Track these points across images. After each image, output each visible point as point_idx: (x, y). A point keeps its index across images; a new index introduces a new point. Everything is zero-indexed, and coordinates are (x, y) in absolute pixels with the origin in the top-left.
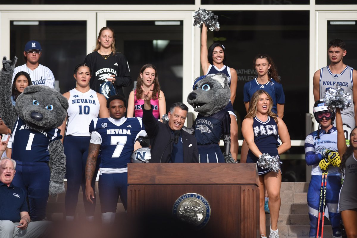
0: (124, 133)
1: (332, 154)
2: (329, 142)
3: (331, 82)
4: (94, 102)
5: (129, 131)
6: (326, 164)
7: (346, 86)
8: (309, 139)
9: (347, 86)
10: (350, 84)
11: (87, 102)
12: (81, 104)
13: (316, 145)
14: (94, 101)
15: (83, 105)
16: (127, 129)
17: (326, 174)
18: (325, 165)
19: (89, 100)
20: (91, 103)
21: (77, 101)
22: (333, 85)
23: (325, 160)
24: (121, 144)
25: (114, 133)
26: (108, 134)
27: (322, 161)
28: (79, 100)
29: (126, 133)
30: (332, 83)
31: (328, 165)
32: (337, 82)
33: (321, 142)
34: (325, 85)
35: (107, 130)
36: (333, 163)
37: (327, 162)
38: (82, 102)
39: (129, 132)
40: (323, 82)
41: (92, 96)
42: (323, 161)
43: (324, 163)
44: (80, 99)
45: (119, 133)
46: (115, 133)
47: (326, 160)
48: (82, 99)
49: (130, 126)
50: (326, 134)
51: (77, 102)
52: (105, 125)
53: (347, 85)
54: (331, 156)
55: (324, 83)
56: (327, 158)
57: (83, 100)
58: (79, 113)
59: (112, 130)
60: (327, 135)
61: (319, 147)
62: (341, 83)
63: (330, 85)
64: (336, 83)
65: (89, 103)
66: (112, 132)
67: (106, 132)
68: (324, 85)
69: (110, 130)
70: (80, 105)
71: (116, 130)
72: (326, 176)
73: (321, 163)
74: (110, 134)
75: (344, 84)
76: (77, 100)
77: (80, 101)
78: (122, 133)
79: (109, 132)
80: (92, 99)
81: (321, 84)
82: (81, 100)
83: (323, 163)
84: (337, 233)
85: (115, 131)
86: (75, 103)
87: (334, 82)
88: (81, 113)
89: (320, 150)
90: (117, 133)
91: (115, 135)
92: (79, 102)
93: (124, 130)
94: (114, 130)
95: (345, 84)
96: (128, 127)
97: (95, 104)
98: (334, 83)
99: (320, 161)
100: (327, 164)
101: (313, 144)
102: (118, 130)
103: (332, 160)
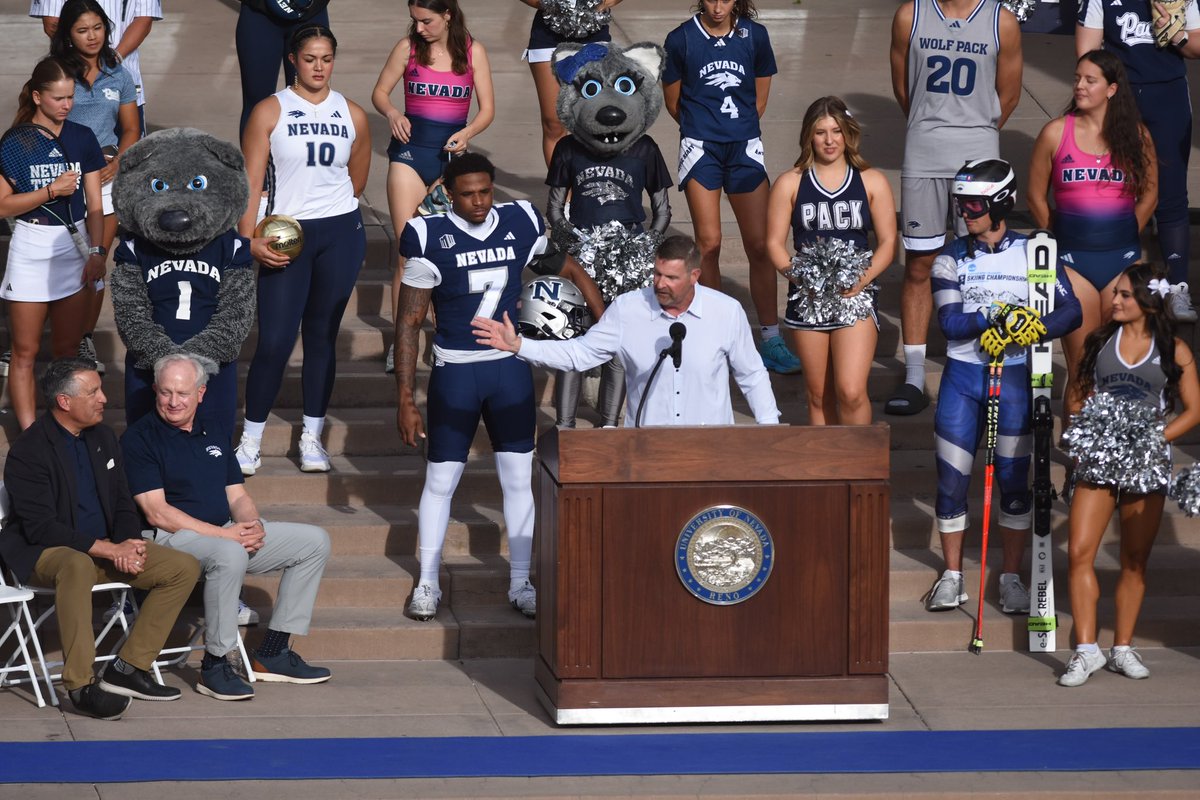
0: (500, 259)
1: (1016, 319)
2: (1000, 278)
3: (941, 41)
4: (345, 134)
5: (510, 249)
6: (1002, 341)
7: (981, 53)
8: (944, 266)
9: (985, 53)
10: (991, 49)
11: (328, 133)
12: (311, 137)
13: (963, 283)
14: (344, 127)
15: (319, 140)
16: (505, 245)
17: (999, 364)
18: (999, 343)
19: (333, 126)
20: (338, 134)
21: (302, 129)
22: (948, 49)
23: (998, 331)
24: (495, 289)
25: (476, 262)
26: (459, 265)
27: (988, 332)
28: (306, 125)
29: (503, 258)
30: (944, 43)
31: (1008, 344)
32: (959, 43)
33: (980, 277)
34: (927, 47)
35: (458, 256)
36: (1020, 341)
37: (1004, 337)
38: (315, 132)
39: (511, 255)
40: (921, 39)
41: (337, 115)
42: (992, 333)
43: (995, 338)
44: (308, 122)
45: (489, 260)
46: (479, 260)
47: (1001, 332)
48: (314, 122)
49: (510, 236)
50: (990, 252)
51: (302, 133)
52: (450, 242)
53: (983, 49)
54: (1013, 324)
55: (924, 43)
56: (1004, 327)
57: (317, 125)
58: (306, 164)
59: (469, 254)
60: (993, 256)
61: (974, 291)
62: (968, 43)
63: (940, 48)
64: (955, 45)
65: (333, 134)
66: (470, 259)
67: (455, 262)
68: (922, 47)
69: (464, 255)
70: (309, 141)
71: (479, 253)
72: (1000, 371)
73: (988, 338)
74: (465, 264)
75: (976, 48)
76: (301, 125)
77: (309, 129)
78: (494, 259)
79: (461, 260)
80: (339, 122)
81: (916, 43)
82: (312, 125)
83: (991, 337)
84: (1013, 505)
85: (477, 257)
86: (296, 134)
87: (949, 41)
88: (311, 162)
89: (976, 298)
90: (483, 260)
91: (480, 266)
92: (307, 133)
93: (498, 250)
94: (473, 253)
95: (979, 48)
96: (508, 240)
97: (347, 137)
98: (949, 45)
99: (985, 331)
100: (1004, 342)
101: (957, 280)
102: (484, 251)
103: (1015, 335)
